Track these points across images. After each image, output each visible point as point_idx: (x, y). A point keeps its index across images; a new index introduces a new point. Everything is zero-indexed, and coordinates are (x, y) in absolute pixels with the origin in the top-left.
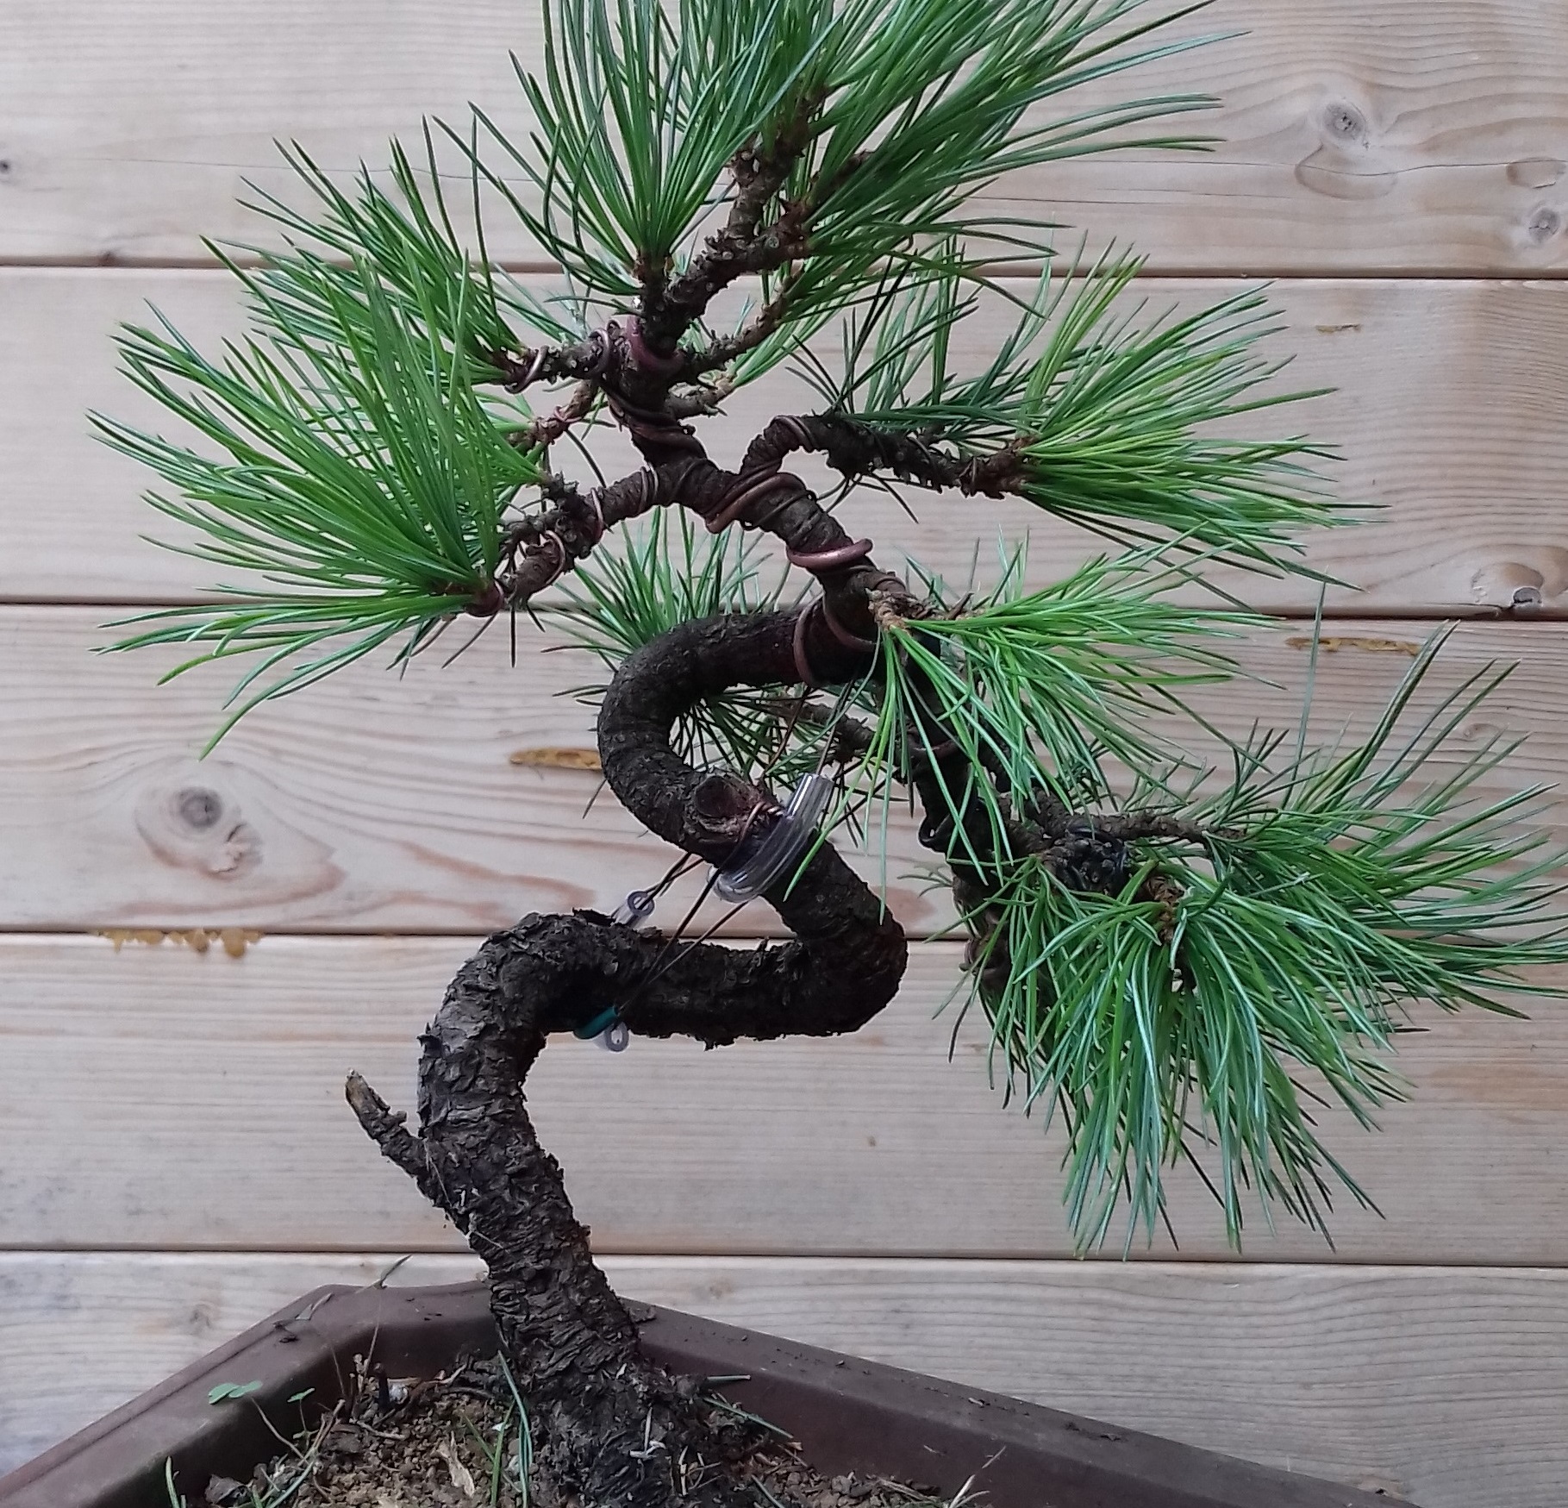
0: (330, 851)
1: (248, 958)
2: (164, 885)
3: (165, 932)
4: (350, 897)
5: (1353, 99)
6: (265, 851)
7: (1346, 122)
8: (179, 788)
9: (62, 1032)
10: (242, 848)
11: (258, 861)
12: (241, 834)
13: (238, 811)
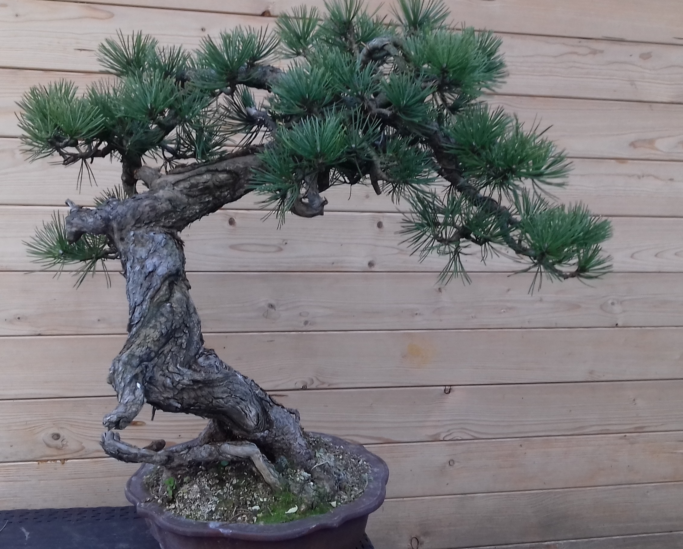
0: (82, 443)
1: (65, 464)
2: (49, 451)
3: (48, 460)
4: (86, 452)
5: (273, 302)
6: (68, 444)
7: (271, 306)
8: (52, 433)
9: (27, 481)
10: (65, 443)
11: (67, 446)
12: (65, 440)
13: (64, 436)
